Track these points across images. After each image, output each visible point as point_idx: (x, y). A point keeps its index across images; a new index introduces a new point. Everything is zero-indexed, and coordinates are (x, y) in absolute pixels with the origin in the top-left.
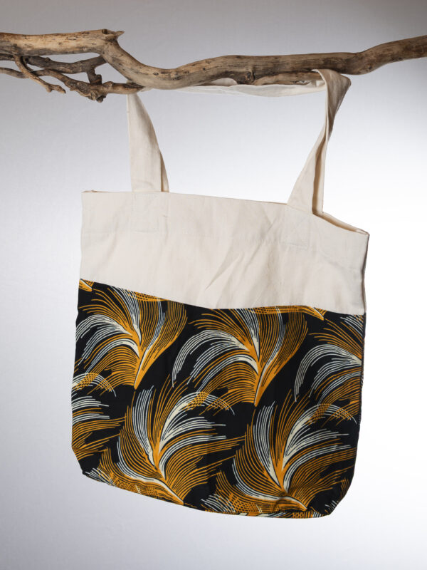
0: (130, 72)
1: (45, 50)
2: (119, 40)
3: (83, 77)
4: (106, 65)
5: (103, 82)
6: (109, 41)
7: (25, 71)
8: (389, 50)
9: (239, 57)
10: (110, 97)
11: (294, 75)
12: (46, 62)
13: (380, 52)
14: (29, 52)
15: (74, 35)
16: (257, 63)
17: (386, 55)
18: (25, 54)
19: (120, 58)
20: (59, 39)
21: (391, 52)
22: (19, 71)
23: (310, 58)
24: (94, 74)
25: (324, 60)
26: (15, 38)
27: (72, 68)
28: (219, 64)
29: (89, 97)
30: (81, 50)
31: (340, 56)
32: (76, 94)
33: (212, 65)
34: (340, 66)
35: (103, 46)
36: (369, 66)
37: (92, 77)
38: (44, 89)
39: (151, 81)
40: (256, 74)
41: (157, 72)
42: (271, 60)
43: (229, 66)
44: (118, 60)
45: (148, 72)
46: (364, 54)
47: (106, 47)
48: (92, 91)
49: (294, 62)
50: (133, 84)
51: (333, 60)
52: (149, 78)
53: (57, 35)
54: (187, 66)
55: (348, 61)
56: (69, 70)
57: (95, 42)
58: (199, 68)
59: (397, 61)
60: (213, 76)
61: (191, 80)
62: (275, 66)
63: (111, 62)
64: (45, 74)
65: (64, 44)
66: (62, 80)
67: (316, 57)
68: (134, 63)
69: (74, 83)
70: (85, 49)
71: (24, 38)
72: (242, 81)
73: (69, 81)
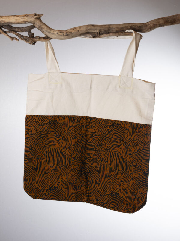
0: (47, 32)
1: (9, 22)
2: (42, 18)
3: (26, 34)
4: (36, 29)
5: (35, 36)
6: (37, 19)
7: (1, 31)
8: (158, 22)
9: (93, 25)
10: (38, 43)
11: (117, 33)
12: (10, 27)
13: (154, 23)
14: (3, 23)
15: (22, 16)
16: (101, 28)
17: (157, 24)
18: (1, 24)
19: (42, 26)
20: (16, 18)
21: (159, 23)
23: (124, 26)
24: (31, 33)
25: (130, 27)
27: (21, 30)
28: (84, 28)
29: (29, 43)
30: (25, 22)
31: (137, 25)
32: (23, 41)
33: (82, 29)
34: (137, 29)
35: (35, 21)
36: (149, 29)
37: (30, 34)
38: (10, 39)
39: (56, 37)
40: (100, 33)
41: (58, 32)
42: (107, 27)
43: (89, 29)
44: (41, 27)
45: (54, 32)
46: (147, 24)
47: (36, 21)
48: (30, 41)
49: (117, 28)
50: (48, 37)
51: (134, 26)
52: (54, 35)
53: (15, 16)
54: (71, 29)
55: (140, 27)
56: (20, 31)
57: (31, 19)
58: (76, 31)
59: (162, 26)
60: (82, 34)
61: (73, 36)
62: (109, 30)
63: (38, 28)
64: (10, 33)
65: (18, 20)
66: (17, 35)
67: (126, 25)
68: (48, 28)
69: (22, 37)
70: (27, 22)
71: (0, 17)
72: (95, 36)
73: (20, 36)
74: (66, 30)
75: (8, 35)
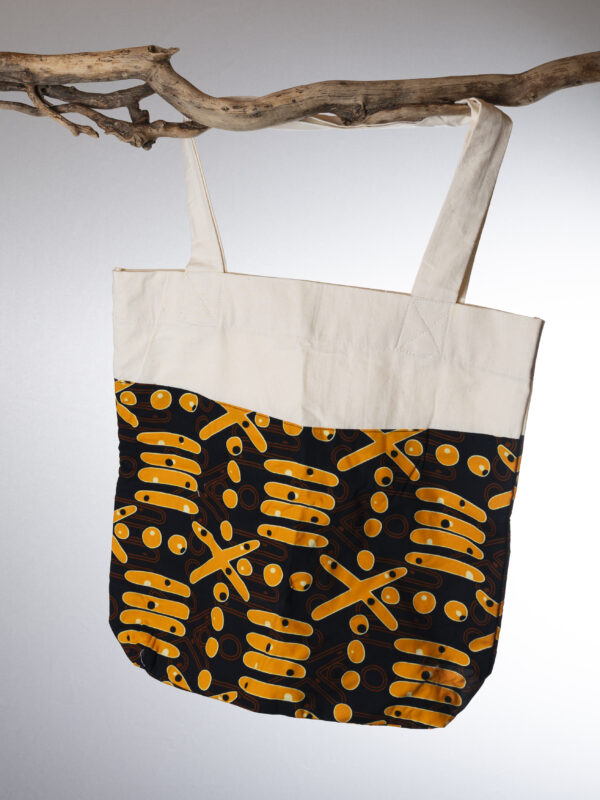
0: (189, 107)
1: (68, 76)
2: (173, 61)
3: (122, 114)
4: (155, 95)
5: (151, 121)
6: (158, 62)
7: (41, 106)
8: (562, 70)
9: (343, 83)
10: (161, 143)
11: (423, 108)
12: (71, 93)
13: (550, 73)
14: (46, 79)
15: (108, 54)
16: (370, 92)
17: (557, 78)
18: (41, 83)
19: (174, 87)
20: (88, 61)
21: (565, 73)
22: (33, 105)
23: (447, 83)
24: (138, 110)
25: (467, 86)
26: (27, 60)
27: (107, 102)
28: (315, 93)
29: (131, 143)
30: (119, 75)
31: (490, 80)
32: (113, 138)
33: (305, 95)
34: (490, 93)
35: (150, 70)
36: (532, 94)
37: (136, 114)
38: (68, 131)
39: (220, 121)
40: (368, 107)
41: (226, 104)
42: (389, 86)
43: (330, 96)
44: (171, 89)
45: (214, 107)
46: (525, 77)
47: (154, 70)
48: (135, 135)
49: (423, 90)
50: (194, 123)
51: (480, 85)
52: (215, 114)
53: (85, 54)
54: (270, 96)
55: (502, 86)
56: (102, 104)
57: (138, 65)
58: (287, 100)
59: (574, 85)
60: (308, 111)
61: (276, 117)
62: (396, 96)
63: (161, 92)
64: (69, 111)
65: (95, 68)
66: (93, 119)
67: (456, 82)
68: (195, 94)
69: (110, 123)
70: (125, 75)
71: (38, 59)
72: (349, 118)
73: (103, 119)
74: (255, 100)
75: (63, 119)
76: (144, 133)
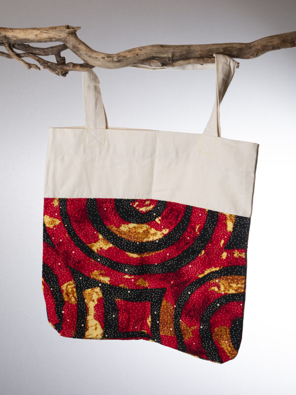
0: (86, 56)
1: (25, 39)
2: (78, 33)
3: (52, 59)
4: (68, 50)
5: (66, 63)
6: (70, 34)
7: (12, 54)
8: (270, 42)
9: (162, 46)
10: (71, 74)
11: (201, 59)
12: (27, 48)
13: (264, 43)
14: (15, 41)
15: (45, 29)
16: (175, 51)
17: (268, 46)
18: (12, 42)
19: (79, 46)
20: (36, 32)
21: (272, 43)
22: (8, 53)
23: (213, 47)
24: (60, 57)
25: (223, 49)
26: (5, 31)
27: (45, 52)
28: (148, 51)
29: (56, 74)
30: (51, 40)
31: (235, 46)
32: (47, 71)
33: (143, 52)
34: (235, 53)
35: (66, 38)
36: (256, 54)
37: (59, 59)
38: (25, 67)
39: (101, 64)
40: (174, 58)
41: (104, 56)
42: (185, 48)
43: (155, 53)
44: (76, 47)
45: (97, 57)
46: (252, 45)
47: (68, 38)
48: (58, 70)
49: (202, 50)
50: (87, 64)
51: (230, 49)
52: (98, 61)
53: (34, 29)
54: (126, 52)
55: (241, 49)
56: (42, 53)
57: (60, 35)
58: (134, 54)
59: (276, 49)
60: (144, 59)
61: (128, 63)
62: (188, 53)
63: (72, 48)
64: (26, 56)
65: (39, 36)
66: (38, 61)
67: (217, 47)
68: (88, 50)
69: (46, 63)
70: (54, 40)
71: (11, 31)
72: (164, 63)
73: (42, 61)
74: (118, 54)
75: (22, 60)
76: (63, 69)
